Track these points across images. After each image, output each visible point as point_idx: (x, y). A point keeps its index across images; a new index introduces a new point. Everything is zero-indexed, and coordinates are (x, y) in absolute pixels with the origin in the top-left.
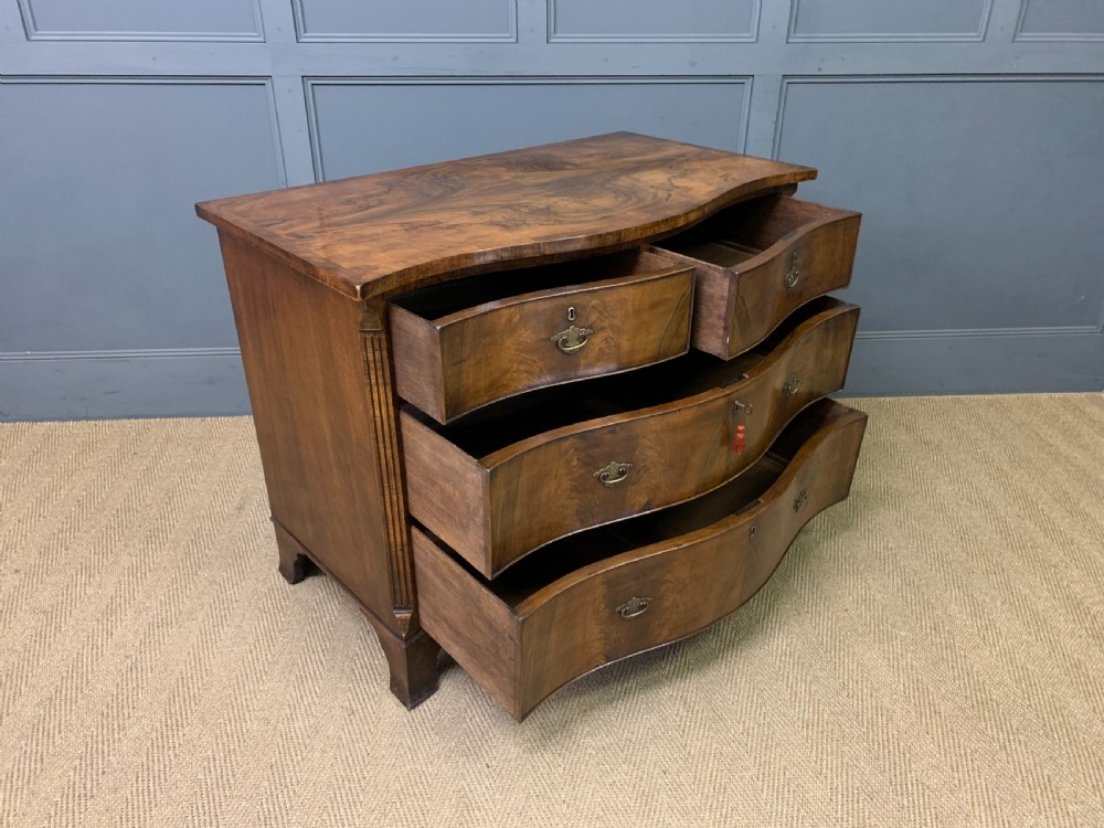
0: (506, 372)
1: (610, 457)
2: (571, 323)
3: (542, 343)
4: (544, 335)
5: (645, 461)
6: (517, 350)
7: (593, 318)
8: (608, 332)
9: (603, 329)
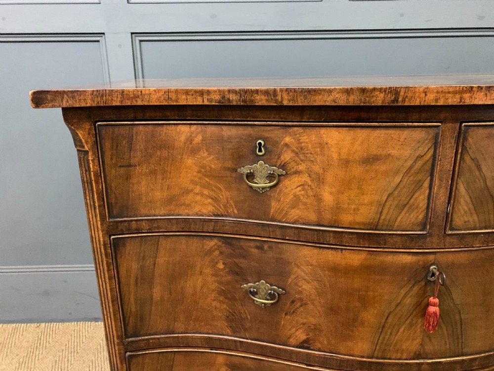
0: (188, 192)
1: (259, 275)
2: (259, 158)
3: (228, 173)
4: (229, 164)
5: (300, 292)
6: (199, 172)
7: (287, 156)
8: (305, 178)
9: (297, 173)
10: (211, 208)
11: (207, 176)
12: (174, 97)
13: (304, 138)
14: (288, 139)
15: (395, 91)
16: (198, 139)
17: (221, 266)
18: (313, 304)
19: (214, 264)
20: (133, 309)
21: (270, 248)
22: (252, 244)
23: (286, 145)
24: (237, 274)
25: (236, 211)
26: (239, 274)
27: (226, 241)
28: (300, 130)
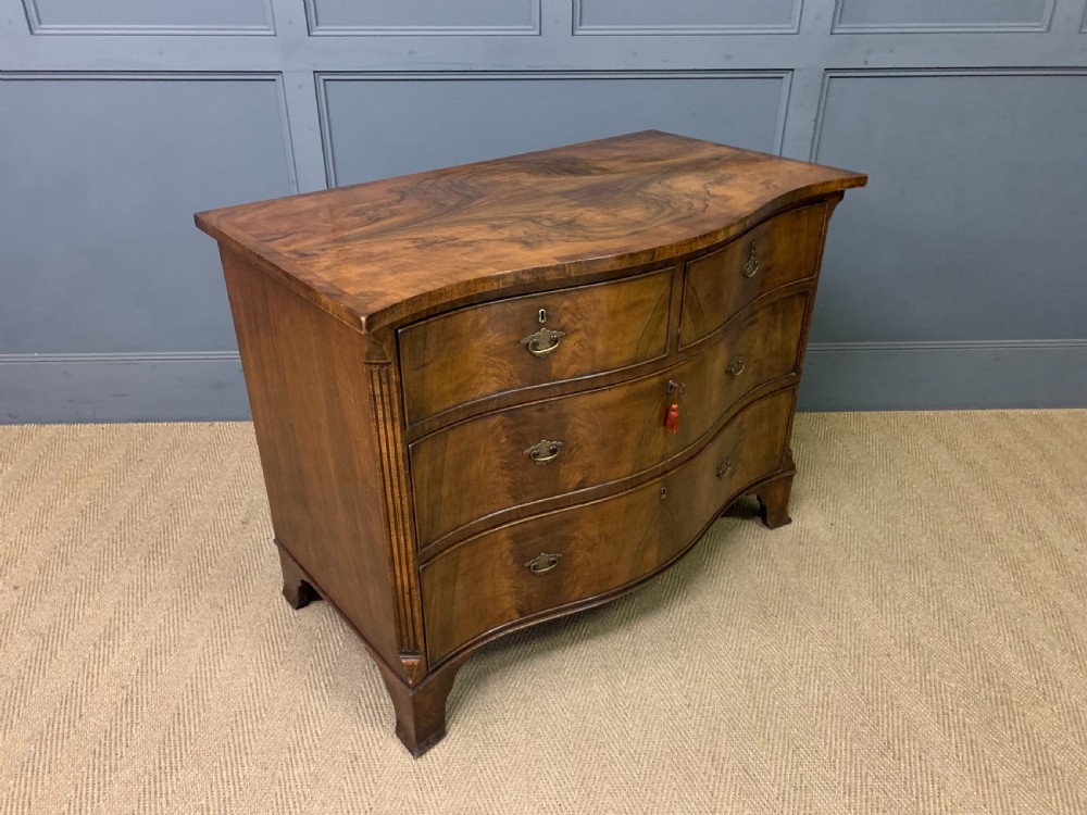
0: (473, 375)
1: (541, 436)
2: (542, 325)
3: (512, 346)
4: (513, 338)
5: (577, 439)
6: (485, 353)
7: (565, 319)
8: (582, 335)
9: (575, 331)
10: (495, 386)
11: (491, 356)
12: (472, 287)
13: (580, 300)
14: (566, 304)
15: (652, 252)
16: (484, 320)
17: (504, 440)
18: (588, 445)
19: (497, 440)
20: (426, 516)
21: (551, 406)
22: (534, 409)
23: (566, 309)
24: (519, 442)
25: (519, 382)
26: (520, 441)
27: (510, 414)
28: (577, 293)
